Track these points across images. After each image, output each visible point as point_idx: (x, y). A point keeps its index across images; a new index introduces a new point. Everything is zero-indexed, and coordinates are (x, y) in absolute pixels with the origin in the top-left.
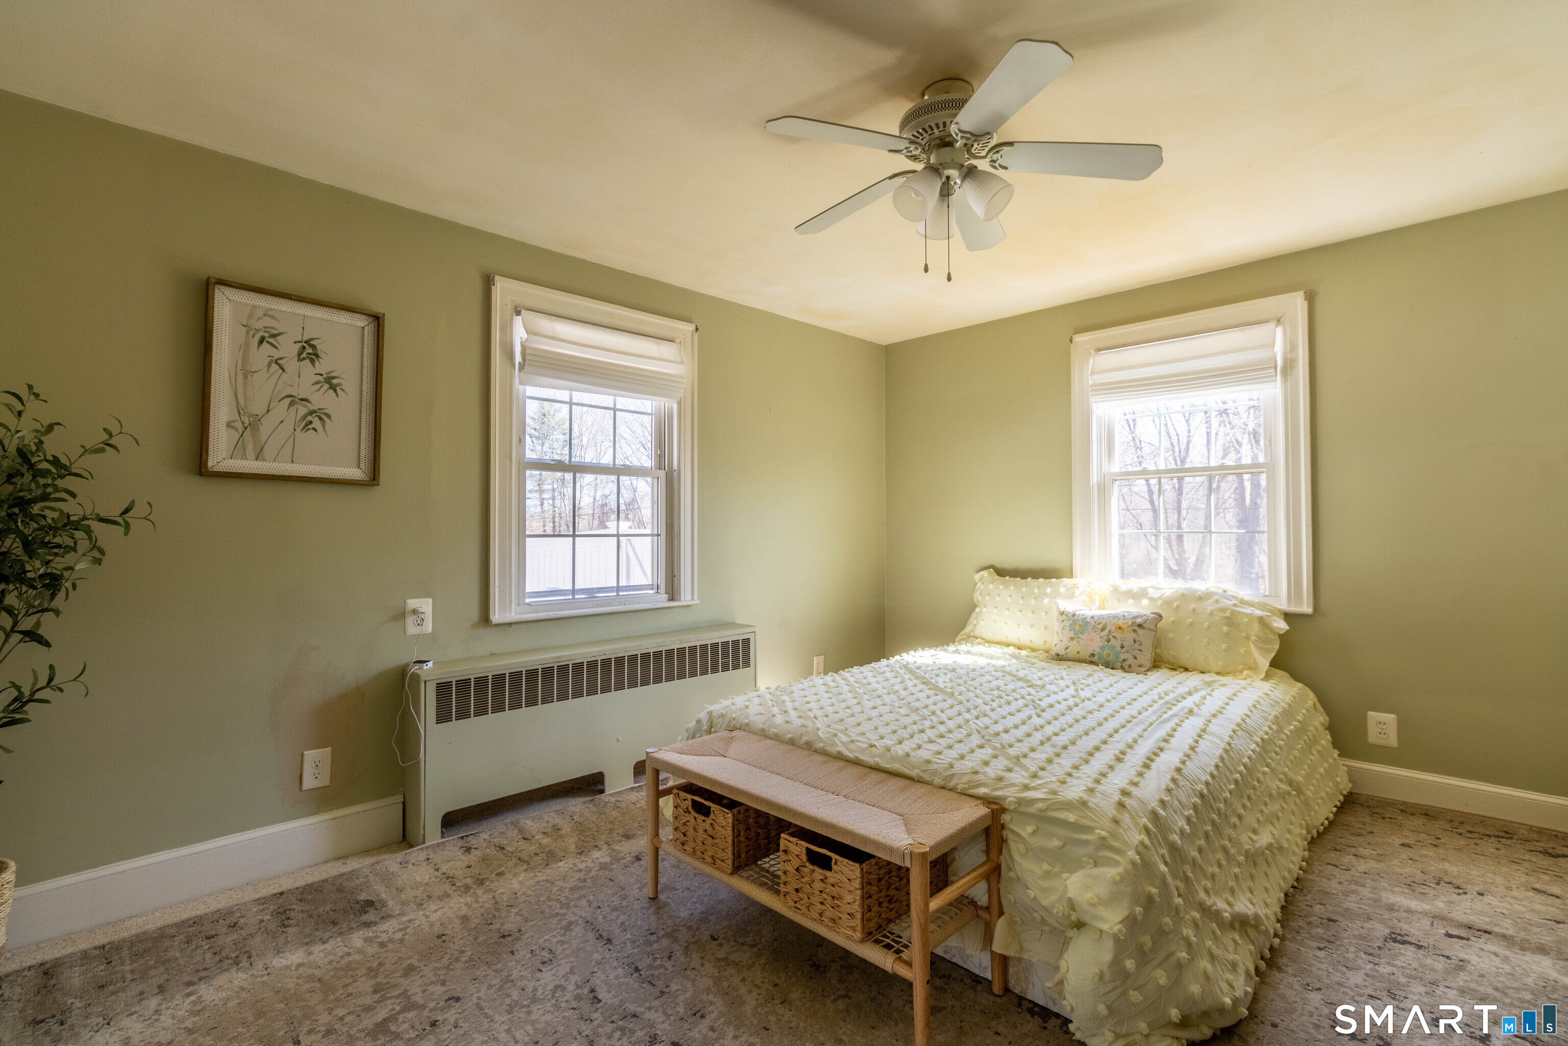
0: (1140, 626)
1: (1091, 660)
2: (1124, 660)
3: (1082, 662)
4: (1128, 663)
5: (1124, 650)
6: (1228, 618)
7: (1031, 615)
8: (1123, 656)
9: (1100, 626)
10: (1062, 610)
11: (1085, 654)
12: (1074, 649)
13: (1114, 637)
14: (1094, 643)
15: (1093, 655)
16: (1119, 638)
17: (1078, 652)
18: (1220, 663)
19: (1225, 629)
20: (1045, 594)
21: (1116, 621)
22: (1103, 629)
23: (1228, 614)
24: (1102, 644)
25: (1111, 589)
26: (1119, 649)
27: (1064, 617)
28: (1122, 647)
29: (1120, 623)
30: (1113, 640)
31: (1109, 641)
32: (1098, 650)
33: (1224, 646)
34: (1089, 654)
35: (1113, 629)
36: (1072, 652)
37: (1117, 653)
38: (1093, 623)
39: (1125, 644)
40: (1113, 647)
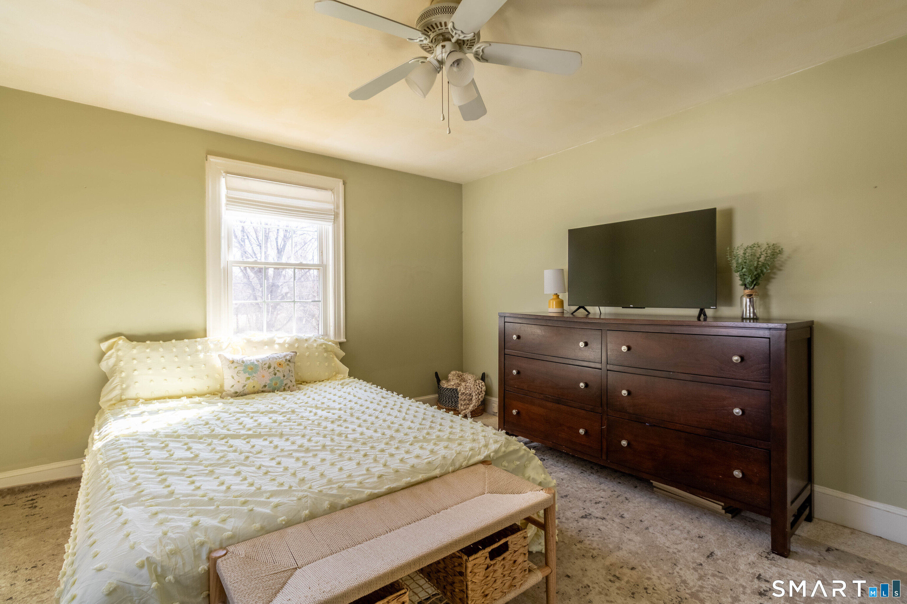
0: (289, 361)
1: (264, 390)
2: (286, 385)
3: (258, 392)
4: (288, 386)
5: (285, 378)
6: (324, 348)
7: (191, 369)
8: (285, 382)
9: (267, 366)
10: (231, 359)
11: (259, 387)
12: (250, 384)
13: (278, 371)
14: (266, 378)
15: (265, 386)
16: (281, 371)
17: (254, 387)
18: (327, 374)
19: (325, 354)
20: (197, 351)
21: (275, 360)
22: (269, 367)
23: (324, 346)
24: (271, 377)
25: (245, 341)
26: (282, 378)
27: (235, 365)
28: (284, 376)
29: (279, 361)
30: (278, 373)
31: (275, 374)
32: (268, 382)
33: (326, 364)
34: (262, 386)
35: (276, 366)
36: (249, 388)
37: (282, 381)
38: (260, 365)
39: (285, 375)
40: (279, 378)
